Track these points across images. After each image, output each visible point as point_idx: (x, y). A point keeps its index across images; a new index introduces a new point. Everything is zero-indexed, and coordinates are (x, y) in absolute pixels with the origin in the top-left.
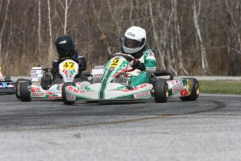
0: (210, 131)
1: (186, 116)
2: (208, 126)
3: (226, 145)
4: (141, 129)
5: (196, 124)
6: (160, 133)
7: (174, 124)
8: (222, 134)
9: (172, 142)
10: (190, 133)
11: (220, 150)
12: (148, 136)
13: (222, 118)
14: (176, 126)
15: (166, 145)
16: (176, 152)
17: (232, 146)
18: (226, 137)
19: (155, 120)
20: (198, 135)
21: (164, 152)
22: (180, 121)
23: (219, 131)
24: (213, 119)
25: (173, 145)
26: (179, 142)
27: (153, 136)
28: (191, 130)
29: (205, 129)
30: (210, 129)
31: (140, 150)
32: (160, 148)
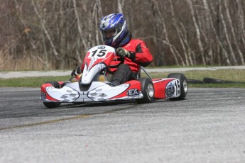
0: (127, 131)
1: (104, 114)
2: (126, 126)
3: (141, 147)
4: (57, 132)
5: (114, 124)
6: (76, 135)
7: (91, 125)
8: (139, 134)
9: (87, 146)
10: (107, 135)
11: (135, 153)
12: (63, 139)
13: (141, 116)
14: (93, 127)
15: (80, 149)
16: (90, 156)
17: (147, 147)
18: (143, 138)
19: (72, 120)
20: (114, 136)
21: (77, 157)
22: (98, 120)
23: (136, 131)
24: (131, 118)
25: (88, 149)
26: (94, 145)
27: (68, 139)
28: (108, 131)
29: (122, 129)
30: (127, 129)
31: (52, 156)
32: (73, 152)
